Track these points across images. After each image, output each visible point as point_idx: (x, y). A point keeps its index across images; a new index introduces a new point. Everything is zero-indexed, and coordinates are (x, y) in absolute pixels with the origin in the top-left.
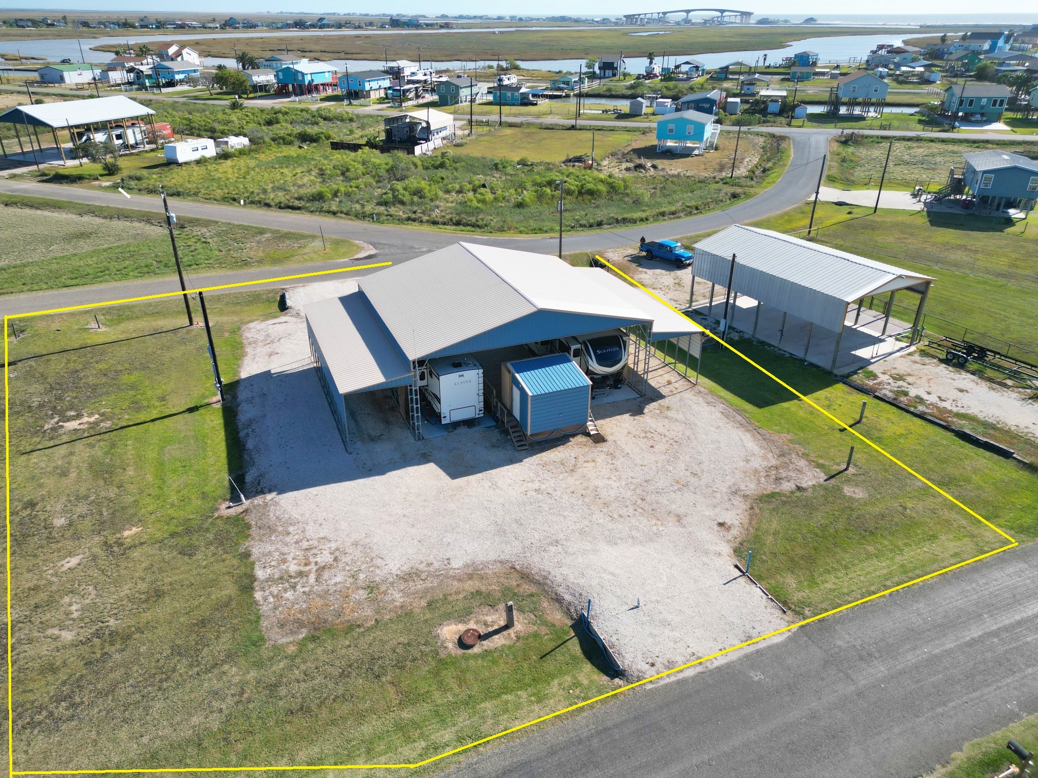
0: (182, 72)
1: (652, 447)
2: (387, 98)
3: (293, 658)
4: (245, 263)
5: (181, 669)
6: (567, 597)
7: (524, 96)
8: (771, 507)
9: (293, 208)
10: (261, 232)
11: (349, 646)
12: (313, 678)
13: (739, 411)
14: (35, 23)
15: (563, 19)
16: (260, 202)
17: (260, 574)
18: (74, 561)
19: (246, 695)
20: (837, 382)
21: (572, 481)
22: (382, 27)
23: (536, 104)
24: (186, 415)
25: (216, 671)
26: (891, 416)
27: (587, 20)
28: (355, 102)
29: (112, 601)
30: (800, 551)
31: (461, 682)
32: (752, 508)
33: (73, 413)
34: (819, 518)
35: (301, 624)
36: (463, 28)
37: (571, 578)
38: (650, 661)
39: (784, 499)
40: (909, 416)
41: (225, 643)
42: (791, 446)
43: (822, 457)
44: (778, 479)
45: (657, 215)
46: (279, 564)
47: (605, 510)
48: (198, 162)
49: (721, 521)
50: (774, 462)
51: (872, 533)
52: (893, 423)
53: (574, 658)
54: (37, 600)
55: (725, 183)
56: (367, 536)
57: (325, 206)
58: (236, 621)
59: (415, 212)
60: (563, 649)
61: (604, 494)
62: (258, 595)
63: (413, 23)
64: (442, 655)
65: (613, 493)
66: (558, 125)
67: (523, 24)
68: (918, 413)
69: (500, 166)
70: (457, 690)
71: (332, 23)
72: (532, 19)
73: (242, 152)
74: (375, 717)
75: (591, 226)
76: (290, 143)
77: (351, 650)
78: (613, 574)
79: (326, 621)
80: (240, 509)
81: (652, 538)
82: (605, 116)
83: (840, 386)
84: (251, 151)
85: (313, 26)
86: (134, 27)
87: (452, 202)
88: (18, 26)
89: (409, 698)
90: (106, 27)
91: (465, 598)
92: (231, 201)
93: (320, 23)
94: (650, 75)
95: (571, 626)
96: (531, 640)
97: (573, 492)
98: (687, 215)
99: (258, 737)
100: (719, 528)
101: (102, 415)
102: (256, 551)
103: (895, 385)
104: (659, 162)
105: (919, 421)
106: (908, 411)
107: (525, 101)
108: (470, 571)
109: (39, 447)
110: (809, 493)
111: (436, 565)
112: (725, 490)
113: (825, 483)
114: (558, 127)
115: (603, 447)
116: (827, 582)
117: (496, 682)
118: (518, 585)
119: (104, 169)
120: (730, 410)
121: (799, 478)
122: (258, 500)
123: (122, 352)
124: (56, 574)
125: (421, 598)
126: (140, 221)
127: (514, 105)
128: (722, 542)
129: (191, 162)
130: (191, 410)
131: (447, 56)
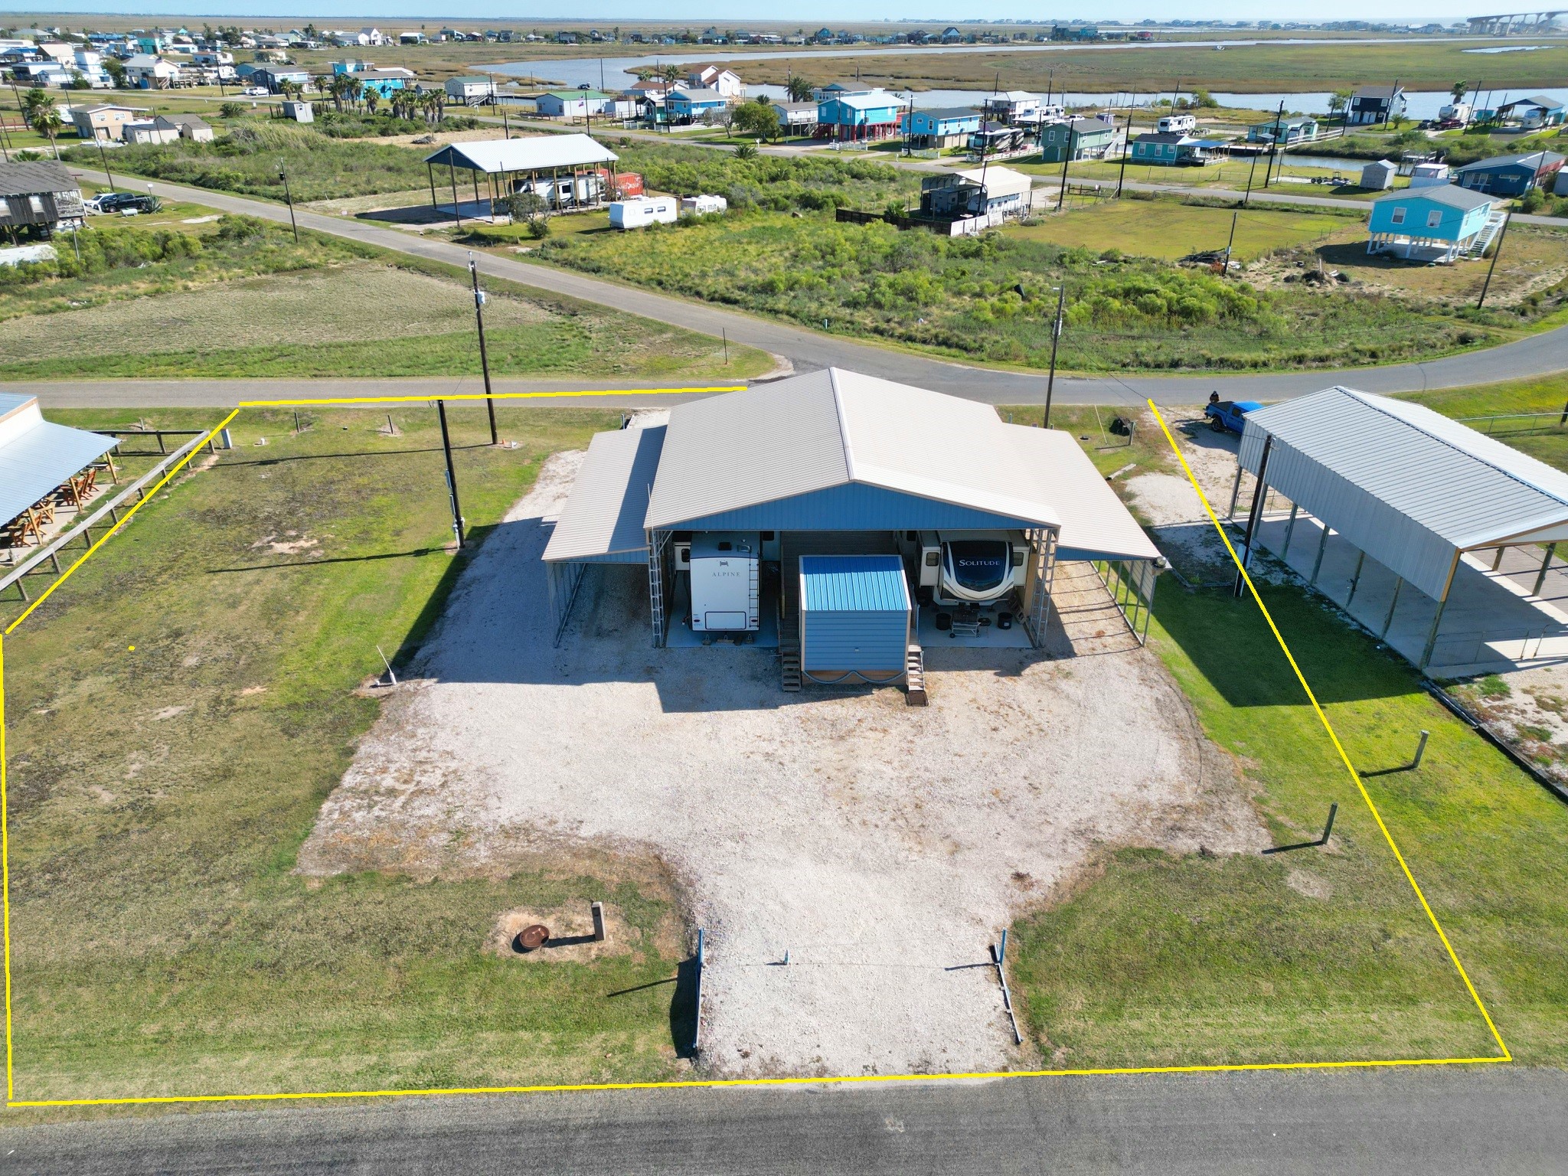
0: (702, 105)
1: (995, 729)
2: (968, 148)
3: (308, 897)
4: (616, 371)
5: (185, 872)
6: (701, 921)
7: (1188, 150)
8: (1131, 870)
9: (727, 301)
10: (662, 329)
11: (380, 903)
12: (312, 931)
13: (1190, 702)
14: (579, 37)
15: (1353, 25)
16: (690, 289)
17: (348, 780)
18: (173, 711)
19: (227, 928)
20: (1420, 689)
21: (829, 753)
22: (1038, 40)
23: (1202, 165)
24: (410, 559)
25: (216, 887)
26: (1485, 771)
27: (1395, 27)
28: (915, 153)
29: (175, 770)
30: (1129, 956)
31: (483, 994)
32: (1095, 864)
33: (293, 533)
34: (1206, 910)
35: (345, 855)
36: (1168, 41)
37: (723, 896)
38: (746, 1048)
39: (1163, 863)
40: (1522, 776)
41: (248, 856)
42: (1243, 779)
43: (1287, 811)
44: (1176, 829)
45: (1287, 361)
46: (375, 773)
47: (846, 808)
48: (648, 229)
49: (1022, 871)
50: (1189, 799)
51: (1288, 961)
52: (1481, 783)
53: (654, 1010)
54: (105, 748)
55: (1459, 317)
56: (503, 763)
57: (771, 302)
58: (280, 832)
59: (888, 321)
60: (646, 993)
61: (863, 782)
62: (326, 806)
63: (1086, 34)
64: (484, 951)
65: (877, 785)
66: (1217, 199)
67: (1276, 33)
68: (1545, 776)
69: (1066, 260)
70: (470, 1003)
71: (964, 35)
72: (1295, 26)
73: (711, 219)
74: (350, 1004)
75: (1158, 366)
76: (785, 209)
77: (379, 909)
78: (784, 906)
79: (376, 862)
80: (384, 691)
81: (888, 867)
82: (1315, 188)
83: (1423, 699)
84: (725, 217)
85: (934, 40)
86: (694, 41)
87: (955, 310)
88: (561, 42)
89: (405, 995)
90: (660, 41)
91: (566, 882)
92: (654, 285)
93: (947, 36)
94: (1447, 121)
95: (680, 964)
96: (613, 965)
97: (818, 770)
98: (1344, 364)
99: (207, 984)
100: (1011, 882)
101: (320, 541)
102: (363, 749)
103: (1532, 716)
104: (1355, 273)
105: (1538, 790)
106: (1526, 769)
107: (1185, 159)
108: (597, 846)
109: (232, 567)
110: (1216, 867)
111: (560, 826)
112: (1067, 824)
113: (1262, 857)
114: (1215, 203)
115: (916, 714)
116: (1140, 1018)
117: (524, 1010)
118: (648, 884)
119: (530, 230)
120: (1176, 699)
121: (1216, 837)
122: (410, 685)
123: (393, 466)
124: (143, 724)
125: (511, 865)
126: (531, 301)
127: (1163, 164)
128: (1002, 904)
129: (639, 228)
130: (419, 553)
131: (1110, 84)
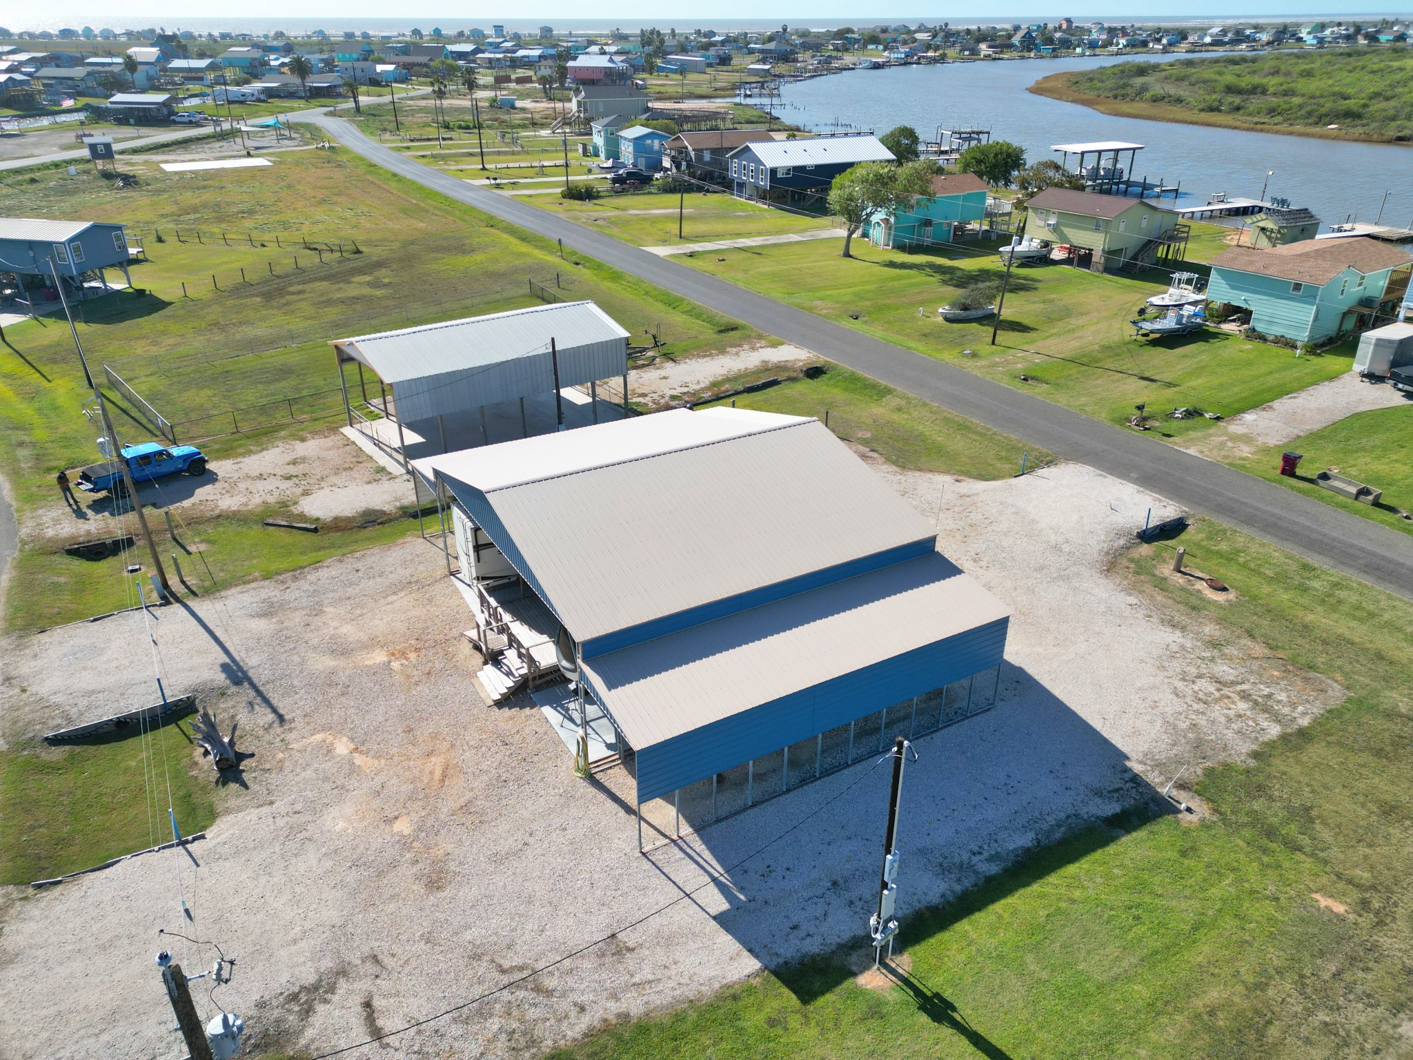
35: (1307, 680)
56: (1141, 662)
80: (1184, 796)
111: (1145, 612)
122: (1153, 778)
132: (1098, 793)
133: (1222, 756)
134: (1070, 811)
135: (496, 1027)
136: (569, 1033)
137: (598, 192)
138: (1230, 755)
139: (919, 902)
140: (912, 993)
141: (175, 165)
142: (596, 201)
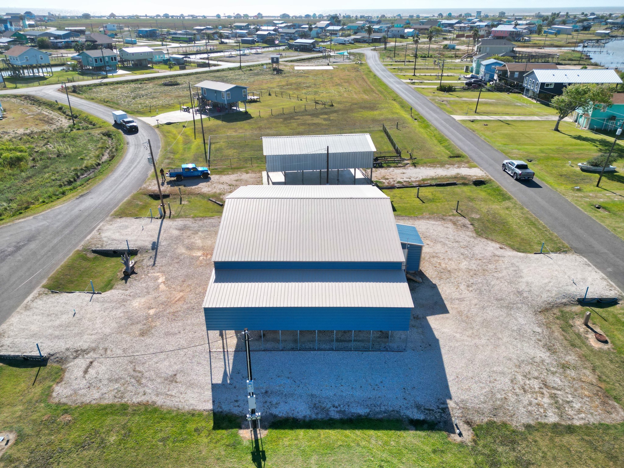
17: (552, 418)
132: (418, 407)
133: (506, 419)
134: (397, 408)
135: (116, 387)
136: (134, 400)
137: (455, 89)
138: (512, 420)
139: (293, 414)
140: (254, 446)
141: (299, 67)
142: (451, 93)
